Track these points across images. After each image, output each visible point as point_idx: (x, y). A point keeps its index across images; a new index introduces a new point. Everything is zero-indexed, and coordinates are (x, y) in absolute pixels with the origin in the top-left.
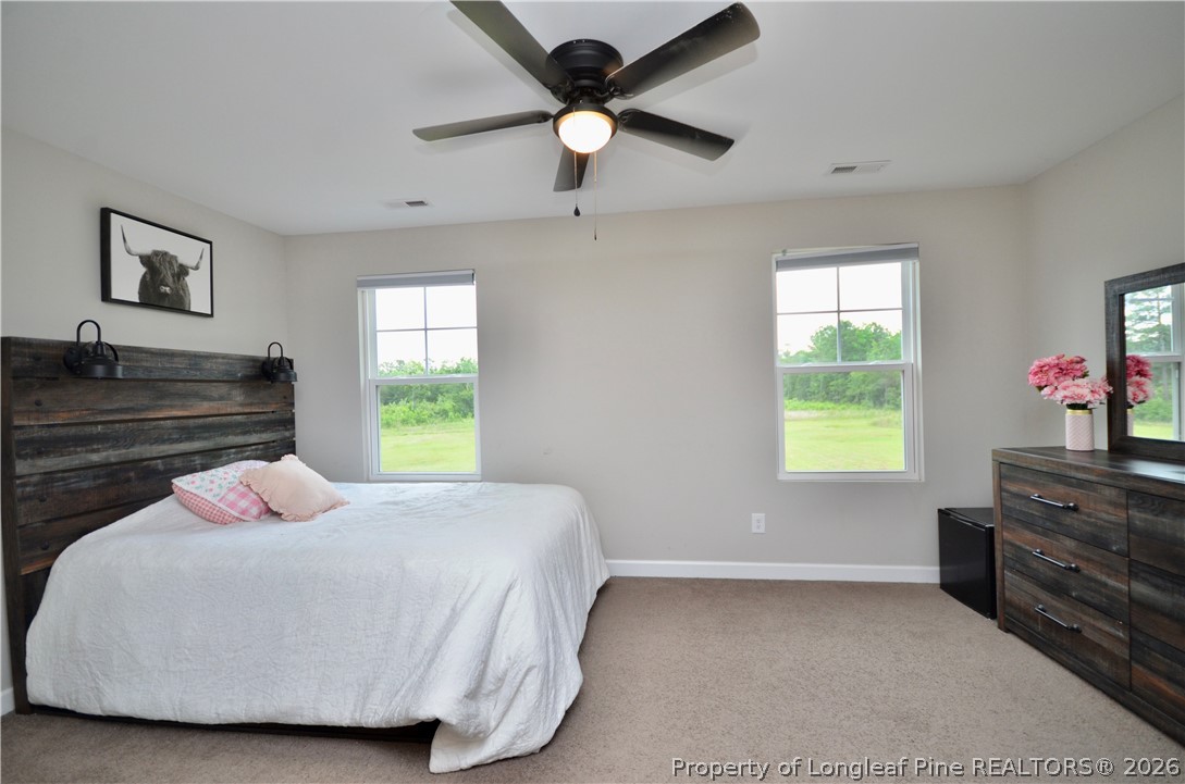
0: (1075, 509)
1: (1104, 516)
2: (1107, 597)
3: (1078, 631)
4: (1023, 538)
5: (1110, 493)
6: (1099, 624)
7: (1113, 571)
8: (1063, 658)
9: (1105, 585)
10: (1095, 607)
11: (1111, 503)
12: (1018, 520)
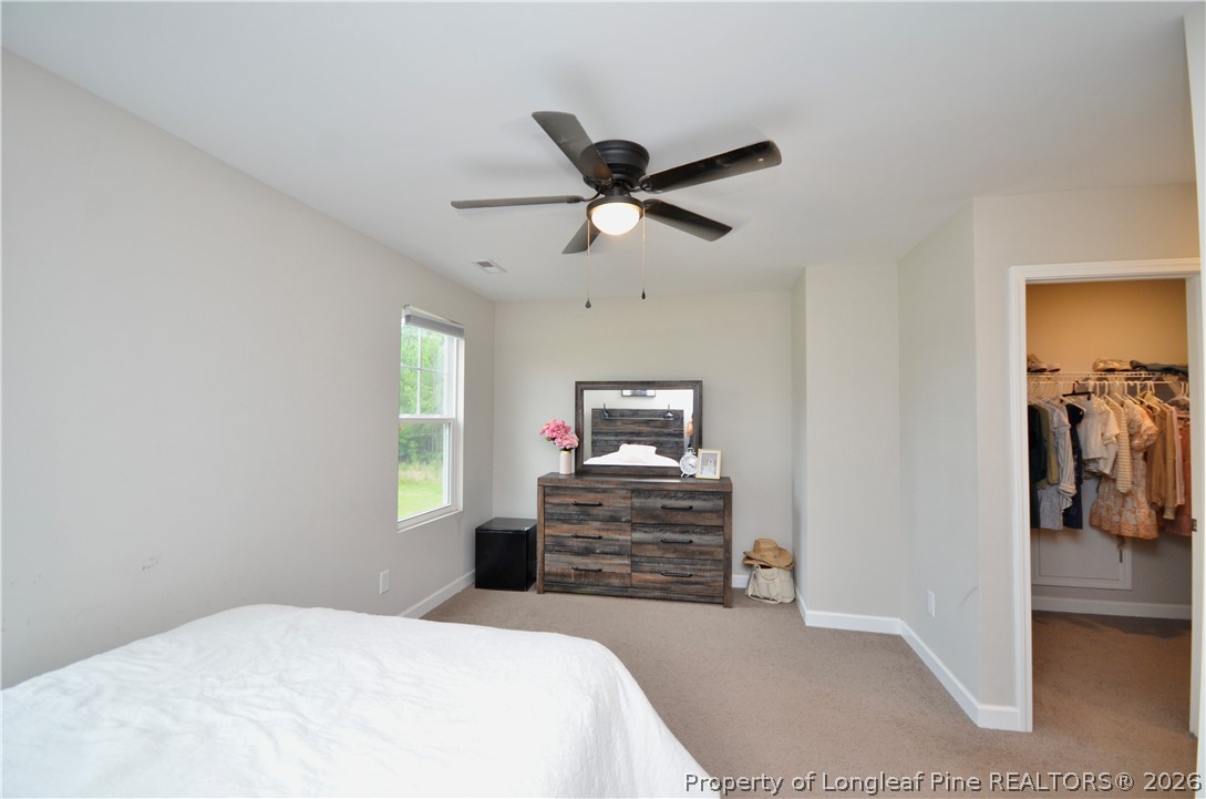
0: (600, 505)
1: (618, 505)
2: (619, 546)
3: (600, 570)
4: (564, 530)
5: (623, 493)
6: (614, 562)
7: (622, 531)
8: (589, 590)
9: (618, 540)
10: (611, 554)
11: (625, 498)
12: (558, 520)
